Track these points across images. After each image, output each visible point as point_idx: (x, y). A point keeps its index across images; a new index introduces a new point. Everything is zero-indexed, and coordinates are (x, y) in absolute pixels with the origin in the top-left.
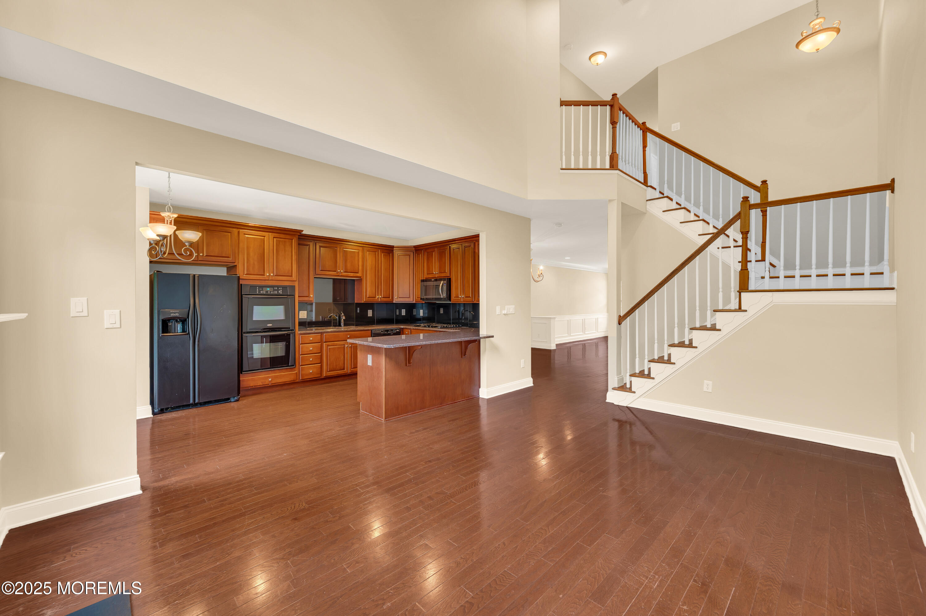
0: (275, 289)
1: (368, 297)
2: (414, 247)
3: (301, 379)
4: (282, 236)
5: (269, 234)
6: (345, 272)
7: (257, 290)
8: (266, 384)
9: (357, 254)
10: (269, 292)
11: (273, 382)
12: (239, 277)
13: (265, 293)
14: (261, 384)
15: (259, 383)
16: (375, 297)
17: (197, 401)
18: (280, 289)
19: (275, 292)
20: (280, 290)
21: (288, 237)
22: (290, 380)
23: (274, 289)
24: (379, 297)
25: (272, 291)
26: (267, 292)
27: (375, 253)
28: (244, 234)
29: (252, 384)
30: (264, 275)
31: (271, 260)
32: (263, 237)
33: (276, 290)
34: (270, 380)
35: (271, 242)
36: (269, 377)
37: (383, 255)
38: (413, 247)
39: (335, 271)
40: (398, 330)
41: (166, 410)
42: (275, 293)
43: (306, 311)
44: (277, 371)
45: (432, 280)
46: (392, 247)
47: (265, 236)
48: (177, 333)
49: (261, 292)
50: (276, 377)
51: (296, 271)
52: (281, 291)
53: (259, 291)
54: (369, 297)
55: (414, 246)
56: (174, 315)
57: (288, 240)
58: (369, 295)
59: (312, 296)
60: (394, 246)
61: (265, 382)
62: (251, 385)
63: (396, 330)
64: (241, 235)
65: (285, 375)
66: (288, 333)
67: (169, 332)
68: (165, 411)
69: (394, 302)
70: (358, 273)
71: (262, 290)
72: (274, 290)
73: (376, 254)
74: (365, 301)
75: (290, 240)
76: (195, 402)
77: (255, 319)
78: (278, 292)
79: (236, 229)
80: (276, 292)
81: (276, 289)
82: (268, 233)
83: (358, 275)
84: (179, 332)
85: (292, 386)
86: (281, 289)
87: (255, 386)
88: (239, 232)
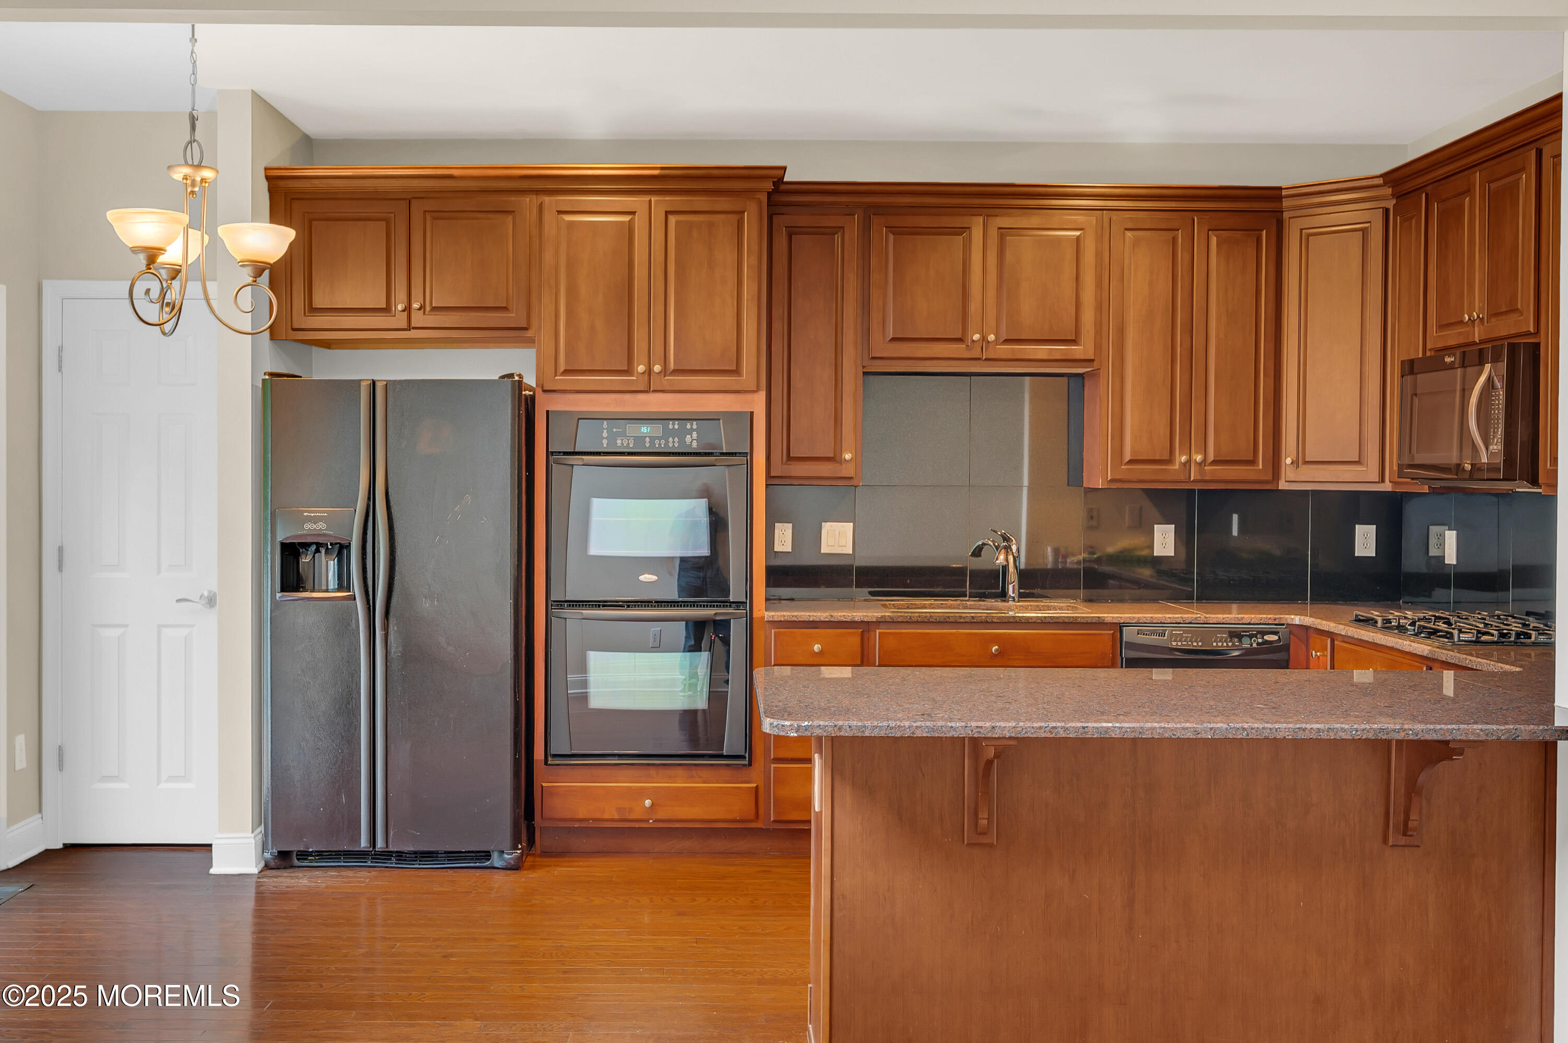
0: (671, 427)
1: (1127, 457)
2: (1385, 184)
3: (772, 820)
4: (700, 202)
5: (650, 201)
6: (1007, 341)
7: (605, 434)
8: (632, 816)
9: (1070, 253)
10: (647, 439)
11: (662, 814)
12: (520, 382)
13: (631, 446)
14: (616, 817)
15: (609, 812)
16: (1170, 461)
17: (380, 844)
18: (689, 426)
19: (671, 439)
20: (690, 432)
21: (723, 203)
22: (729, 816)
23: (665, 429)
24: (1189, 461)
25: (660, 438)
26: (640, 439)
27: (1170, 235)
28: (559, 212)
29: (583, 810)
30: (628, 372)
31: (657, 308)
32: (626, 218)
33: (673, 433)
34: (648, 803)
35: (658, 235)
36: (642, 794)
37: (1214, 240)
38: (1380, 181)
39: (960, 340)
40: (1274, 638)
41: (298, 859)
42: (671, 445)
43: (852, 524)
44: (680, 772)
45: (1448, 360)
46: (1272, 195)
47: (633, 213)
48: (327, 591)
49: (619, 442)
50: (676, 796)
51: (754, 349)
52: (695, 435)
53: (612, 438)
54: (1131, 462)
55: (1381, 176)
56: (314, 526)
57: (723, 216)
58: (1133, 452)
59: (848, 456)
60: (1280, 189)
61: (631, 810)
62: (581, 815)
63: (1263, 633)
64: (549, 217)
65: (709, 791)
66: (718, 618)
67: (302, 587)
68: (296, 862)
69: (1283, 485)
70: (1074, 342)
71: (623, 434)
72: (667, 434)
73: (1174, 240)
74: (1112, 481)
75: (730, 216)
76: (374, 847)
77: (594, 550)
78: (682, 441)
79: (534, 197)
80: (676, 439)
81: (676, 427)
82: (646, 198)
83: (1077, 351)
84: (331, 587)
85: (743, 845)
86: (695, 427)
87: (595, 820)
88: (541, 207)
